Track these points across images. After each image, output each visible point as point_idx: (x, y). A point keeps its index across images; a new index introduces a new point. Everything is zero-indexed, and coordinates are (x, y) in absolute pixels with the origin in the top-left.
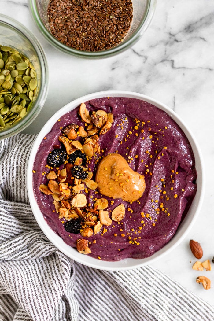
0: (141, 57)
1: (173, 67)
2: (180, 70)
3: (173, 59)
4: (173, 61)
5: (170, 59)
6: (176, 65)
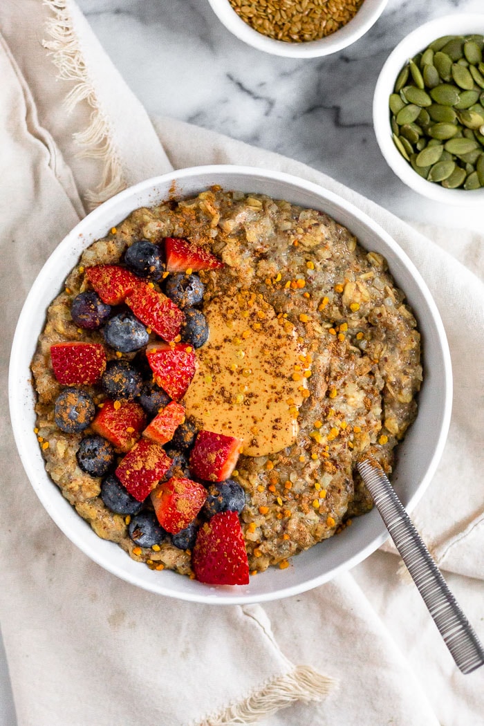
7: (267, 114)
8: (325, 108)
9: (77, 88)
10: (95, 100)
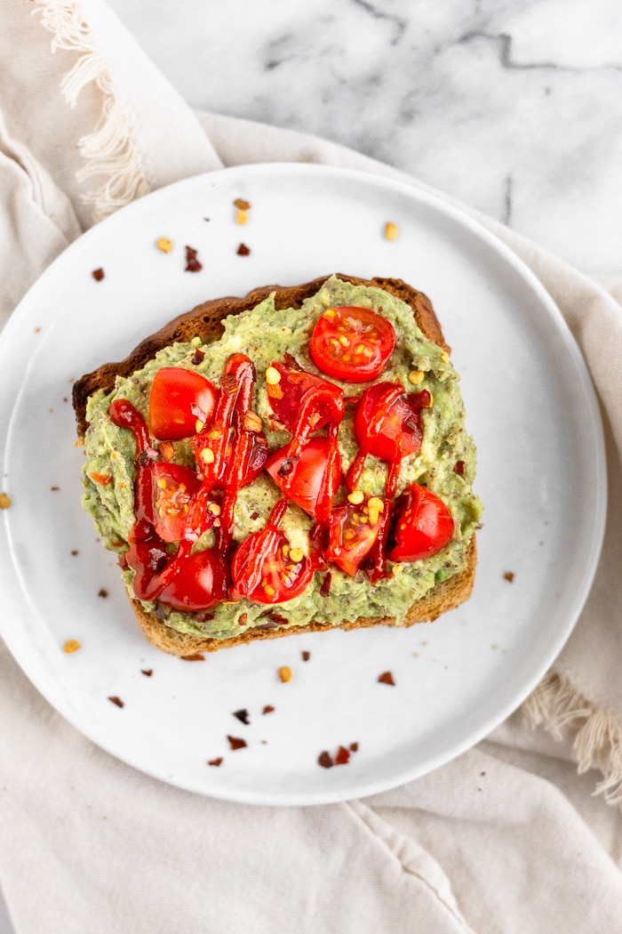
0: (381, 21)
1: (506, 61)
2: (534, 72)
3: (506, 30)
4: (506, 40)
5: (496, 32)
6: (518, 55)
7: (394, 42)
8: (490, 37)
9: (83, 62)
10: (110, 81)
